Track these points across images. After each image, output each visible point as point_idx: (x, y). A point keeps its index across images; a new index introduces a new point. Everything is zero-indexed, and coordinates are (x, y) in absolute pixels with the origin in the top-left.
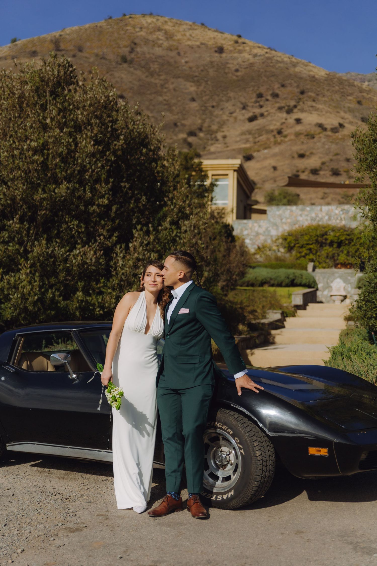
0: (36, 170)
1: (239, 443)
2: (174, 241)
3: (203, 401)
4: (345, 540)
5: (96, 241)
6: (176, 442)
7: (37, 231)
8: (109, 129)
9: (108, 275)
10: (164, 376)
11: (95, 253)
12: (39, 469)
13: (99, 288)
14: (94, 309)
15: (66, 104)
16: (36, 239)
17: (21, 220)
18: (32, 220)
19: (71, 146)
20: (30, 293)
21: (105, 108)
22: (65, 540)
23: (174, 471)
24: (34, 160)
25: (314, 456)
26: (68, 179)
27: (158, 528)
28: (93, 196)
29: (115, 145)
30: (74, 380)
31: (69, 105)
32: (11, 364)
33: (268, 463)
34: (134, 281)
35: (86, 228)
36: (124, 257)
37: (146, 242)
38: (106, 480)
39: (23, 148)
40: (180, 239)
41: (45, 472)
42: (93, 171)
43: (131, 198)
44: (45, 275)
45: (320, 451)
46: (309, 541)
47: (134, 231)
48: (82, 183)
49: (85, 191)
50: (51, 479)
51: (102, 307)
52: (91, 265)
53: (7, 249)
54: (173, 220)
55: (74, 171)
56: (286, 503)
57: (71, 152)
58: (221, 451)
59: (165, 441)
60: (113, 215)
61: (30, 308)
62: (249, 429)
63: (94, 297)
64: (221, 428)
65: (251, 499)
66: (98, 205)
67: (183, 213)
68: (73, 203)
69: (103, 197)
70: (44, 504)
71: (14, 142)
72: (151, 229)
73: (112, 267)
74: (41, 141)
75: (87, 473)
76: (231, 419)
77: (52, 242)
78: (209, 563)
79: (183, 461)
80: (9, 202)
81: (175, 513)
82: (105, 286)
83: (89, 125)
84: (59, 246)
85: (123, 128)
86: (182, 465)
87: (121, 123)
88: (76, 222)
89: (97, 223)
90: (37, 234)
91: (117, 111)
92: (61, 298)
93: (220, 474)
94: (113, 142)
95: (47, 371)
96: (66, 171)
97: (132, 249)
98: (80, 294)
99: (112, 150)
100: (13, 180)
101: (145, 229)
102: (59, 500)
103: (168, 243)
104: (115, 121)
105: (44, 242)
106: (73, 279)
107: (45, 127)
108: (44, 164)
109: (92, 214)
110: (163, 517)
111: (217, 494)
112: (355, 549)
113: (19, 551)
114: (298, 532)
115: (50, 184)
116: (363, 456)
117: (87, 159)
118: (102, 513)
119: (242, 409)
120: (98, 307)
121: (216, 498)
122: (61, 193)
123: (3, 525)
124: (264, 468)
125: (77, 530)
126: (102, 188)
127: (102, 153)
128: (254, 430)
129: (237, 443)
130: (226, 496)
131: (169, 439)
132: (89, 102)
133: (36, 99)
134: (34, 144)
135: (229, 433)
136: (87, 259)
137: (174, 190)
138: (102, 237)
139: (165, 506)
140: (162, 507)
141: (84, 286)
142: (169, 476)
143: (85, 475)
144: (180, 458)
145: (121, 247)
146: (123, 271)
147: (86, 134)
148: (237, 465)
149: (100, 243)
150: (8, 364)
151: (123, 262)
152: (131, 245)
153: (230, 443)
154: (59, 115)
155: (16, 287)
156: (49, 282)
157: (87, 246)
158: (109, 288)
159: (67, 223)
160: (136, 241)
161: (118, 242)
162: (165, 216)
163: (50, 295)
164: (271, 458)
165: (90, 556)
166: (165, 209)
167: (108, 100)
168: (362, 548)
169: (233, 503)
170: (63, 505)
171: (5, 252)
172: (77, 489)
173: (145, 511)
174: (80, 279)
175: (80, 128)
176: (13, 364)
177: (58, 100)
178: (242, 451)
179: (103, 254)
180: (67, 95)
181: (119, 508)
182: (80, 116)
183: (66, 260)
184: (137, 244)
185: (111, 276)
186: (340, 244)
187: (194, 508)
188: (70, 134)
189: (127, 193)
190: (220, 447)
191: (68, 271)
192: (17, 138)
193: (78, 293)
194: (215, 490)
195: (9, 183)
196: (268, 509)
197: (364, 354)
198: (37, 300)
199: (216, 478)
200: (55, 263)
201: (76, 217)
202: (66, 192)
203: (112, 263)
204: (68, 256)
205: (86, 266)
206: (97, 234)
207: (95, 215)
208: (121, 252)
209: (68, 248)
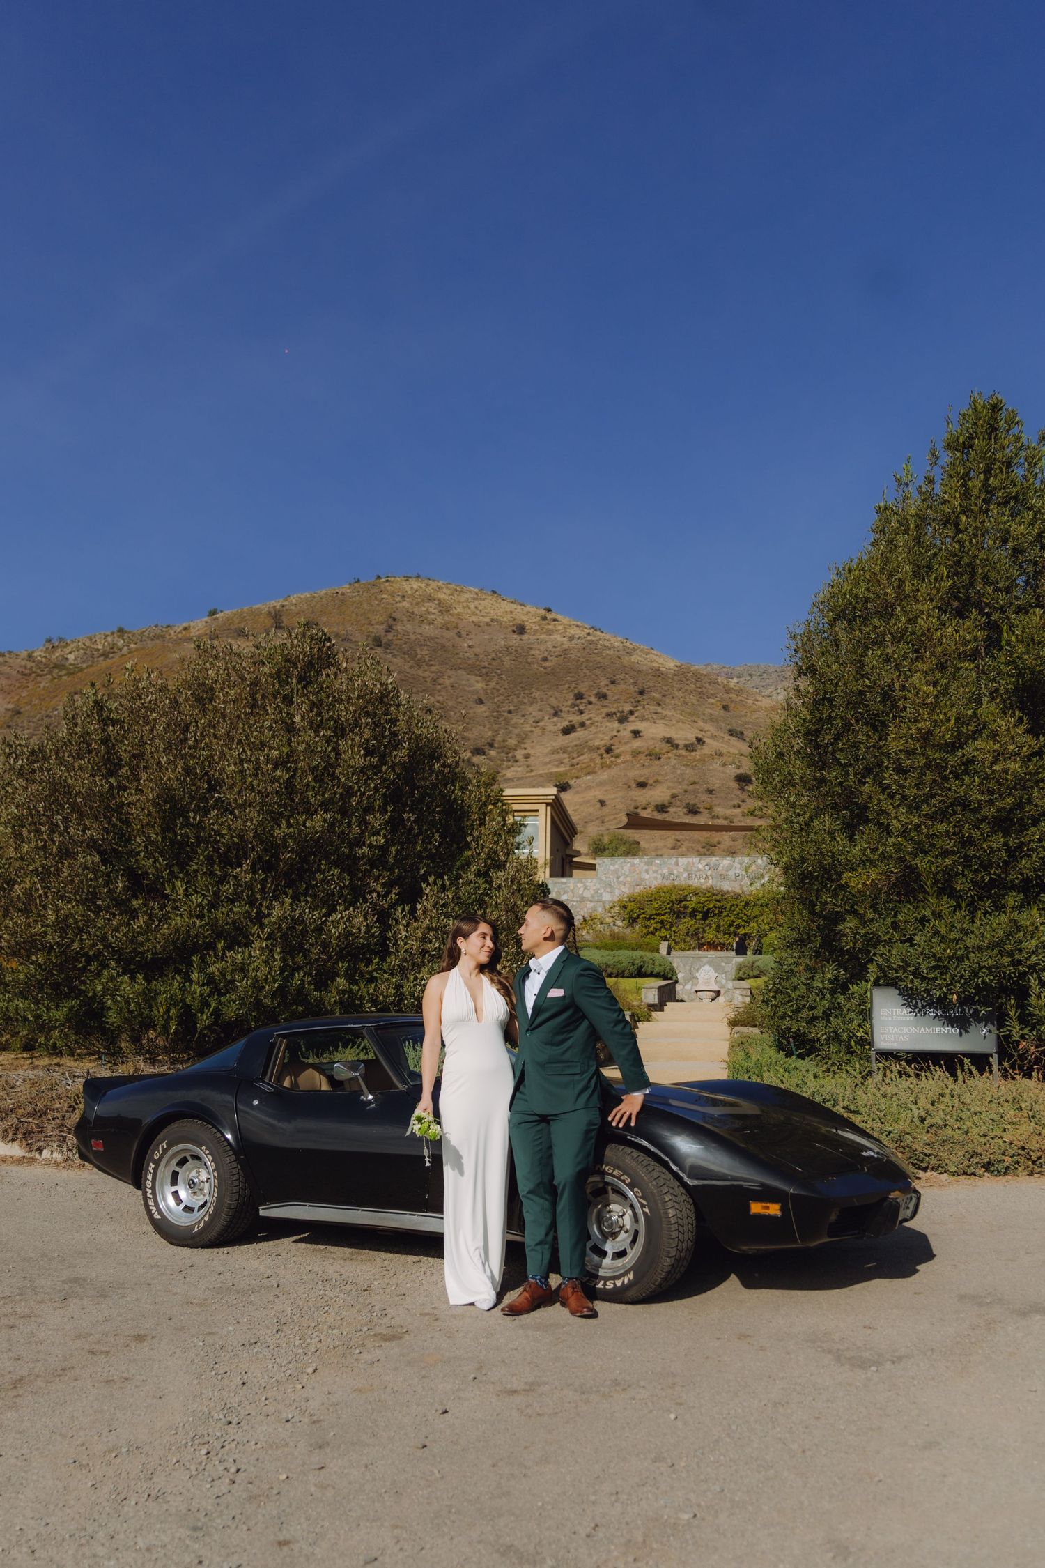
0: (277, 792)
1: (641, 1197)
2: (481, 903)
3: (587, 1132)
4: (819, 1347)
5: (365, 900)
6: (543, 1198)
7: (276, 886)
8: (387, 733)
9: (384, 953)
10: (521, 1093)
11: (365, 918)
12: (309, 1246)
13: (369, 973)
15: (323, 695)
16: (275, 898)
17: (254, 868)
18: (269, 867)
19: (329, 756)
20: (266, 979)
21: (381, 701)
22: (379, 1352)
23: (540, 1243)
24: (274, 777)
25: (758, 1217)
26: (325, 805)
27: (521, 1332)
28: (363, 832)
29: (396, 756)
30: (370, 1102)
31: (328, 697)
32: (267, 1080)
33: (686, 1228)
34: (423, 962)
35: (351, 880)
36: (408, 925)
37: (441, 902)
38: (420, 1261)
39: (258, 759)
40: (491, 898)
41: (319, 1250)
42: (363, 794)
43: (418, 835)
44: (289, 951)
45: (768, 1208)
46: (762, 1349)
47: (424, 886)
48: (344, 812)
49: (350, 824)
50: (332, 1261)
51: (374, 1001)
52: (358, 937)
53: (231, 910)
54: (479, 871)
55: (335, 793)
56: (709, 1293)
57: (330, 767)
58: (610, 1212)
59: (523, 1196)
60: (391, 860)
61: (267, 1001)
62: (655, 1174)
63: (362, 986)
64: (611, 1175)
65: (660, 1285)
66: (370, 846)
67: (493, 860)
68: (332, 843)
69: (377, 833)
70: (331, 1298)
71: (244, 751)
72: (448, 883)
73: (389, 940)
74: (286, 749)
75: (386, 1251)
76: (628, 1160)
77: (300, 901)
78: (617, 1385)
79: (553, 1226)
80: (235, 840)
81: (542, 1309)
82: (379, 968)
83: (356, 727)
84: (310, 908)
85: (405, 733)
86: (552, 1232)
87: (401, 724)
88: (337, 872)
89: (367, 873)
90: (275, 890)
91: (398, 706)
92: (313, 987)
93: (609, 1247)
94: (391, 753)
95: (320, 1091)
96: (324, 794)
97: (419, 913)
98: (341, 980)
99: (390, 764)
100: (242, 807)
101: (439, 882)
102: (353, 1292)
103: (472, 903)
104: (394, 722)
105: (288, 900)
106: (330, 957)
107: (290, 729)
108: (289, 784)
109: (360, 859)
110: (525, 1316)
111: (606, 1279)
112: (838, 1359)
113: (310, 1370)
114: (743, 1336)
115: (298, 814)
116: (833, 1217)
117: (355, 777)
118: (426, 1311)
119: (645, 1143)
120: (368, 1001)
121: (605, 1284)
122: (314, 827)
123: (274, 1331)
124: (680, 1235)
125: (394, 1337)
126: (376, 820)
127: (376, 769)
128: (663, 1176)
129: (637, 1197)
130: (621, 1281)
131: (530, 1192)
132: (356, 693)
133: (277, 686)
134: (276, 753)
135: (624, 1181)
136: (353, 927)
137: (480, 825)
138: (374, 895)
139: (527, 1299)
140: (521, 1299)
141: (346, 971)
142: (532, 1250)
143: (383, 1255)
144: (548, 1222)
145: (403, 910)
146: (407, 947)
147: (353, 740)
148: (636, 1233)
149: (371, 903)
150: (262, 1080)
151: (407, 932)
152: (419, 906)
153: (625, 1197)
154: (312, 711)
155: (243, 969)
156: (294, 963)
157: (351, 909)
158: (384, 972)
159: (323, 872)
160: (426, 900)
161: (400, 902)
162: (466, 865)
164: (690, 1221)
165: (424, 1377)
166: (470, 853)
167: (385, 689)
168: (849, 1359)
169: (632, 1293)
170: (361, 1299)
171: (228, 915)
172: (377, 1277)
173: (495, 1306)
174: (341, 957)
175: (343, 729)
176: (270, 1080)
177: (310, 689)
178: (646, 1210)
179: (377, 921)
180: (324, 681)
181: (452, 1303)
182: (343, 712)
183: (319, 930)
184: (428, 905)
185: (389, 954)
186: (706, 915)
187: (572, 1301)
188: (329, 741)
189: (411, 829)
190: (608, 1205)
191: (325, 946)
192: (249, 745)
193: (338, 979)
194: (602, 1273)
195: (236, 812)
196: (684, 1301)
197: (782, 1070)
198: (278, 988)
199: (603, 1254)
200: (304, 933)
201: (336, 864)
202: (322, 826)
203: (390, 934)
204: (324, 923)
205: (351, 938)
206: (367, 890)
207: (364, 861)
208: (404, 917)
209: (324, 911)
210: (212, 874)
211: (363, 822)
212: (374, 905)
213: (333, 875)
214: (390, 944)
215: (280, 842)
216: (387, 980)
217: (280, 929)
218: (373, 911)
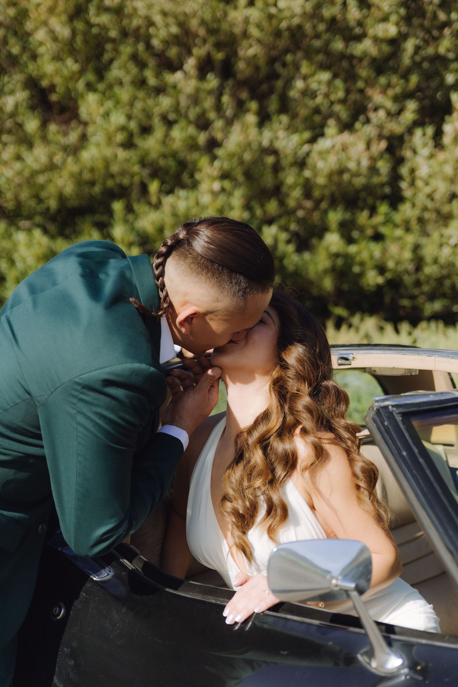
5: (368, 121)
7: (236, 98)
9: (395, 198)
11: (368, 146)
13: (375, 227)
14: (363, 273)
16: (234, 116)
17: (202, 70)
28: (364, 16)
35: (348, 92)
36: (431, 156)
44: (256, 195)
49: (345, 4)
51: (381, 269)
52: (358, 174)
60: (406, 62)
63: (363, 246)
66: (376, 40)
69: (385, 19)
73: (403, 179)
77: (270, 121)
80: (174, 30)
82: (388, 221)
88: (325, 76)
89: (370, 81)
90: (234, 106)
92: (291, 248)
97: (447, 140)
98: (332, 238)
109: (361, 60)
122: (290, 8)
138: (382, 114)
145: (424, 135)
146: (429, 189)
149: (376, 125)
151: (430, 167)
152: (447, 128)
156: (264, 212)
157: (347, 133)
158: (396, 226)
161: (418, 123)
171: (164, 144)
174: (334, 205)
179: (386, 150)
183: (301, 164)
185: (403, 199)
189: (434, 15)
193: (329, 236)
200: (276, 168)
201: (323, 67)
202: (303, 7)
203: (404, 171)
204: (308, 154)
205: (346, 177)
206: (370, 106)
207: (365, 63)
208: (425, 145)
209: (307, 135)
210: (141, 83)
212: (381, 127)
213: (320, 83)
214: (404, 185)
215: (237, 30)
216: (399, 239)
217: (241, 162)
218: (380, 137)
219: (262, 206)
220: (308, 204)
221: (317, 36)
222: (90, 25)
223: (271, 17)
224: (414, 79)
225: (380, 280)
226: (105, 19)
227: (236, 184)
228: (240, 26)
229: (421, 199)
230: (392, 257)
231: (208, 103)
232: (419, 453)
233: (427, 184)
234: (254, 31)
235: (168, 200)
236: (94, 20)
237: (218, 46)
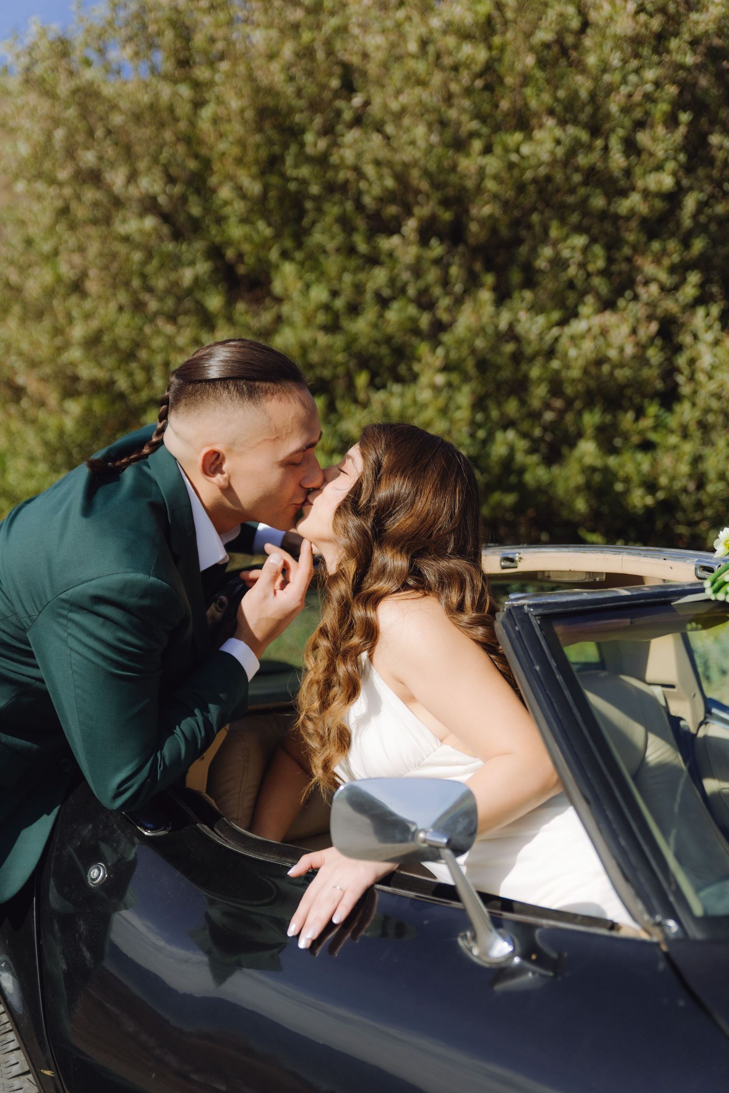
5: (636, 298)
9: (670, 396)
11: (634, 331)
13: (641, 433)
14: (627, 492)
16: (465, 292)
17: (425, 235)
18: (453, 235)
24: (460, 61)
28: (632, 164)
35: (610, 260)
36: (717, 343)
42: (632, 92)
44: (490, 392)
48: (596, 128)
49: (606, 149)
51: (651, 486)
52: (621, 365)
55: (577, 90)
60: (687, 222)
63: (628, 457)
66: (646, 194)
68: (571, 188)
69: (659, 168)
73: (680, 372)
77: (511, 299)
80: (390, 185)
82: (659, 425)
84: (529, 310)
88: (580, 241)
89: (639, 247)
92: (534, 459)
98: (587, 447)
99: (686, 37)
100: (398, 116)
105: (488, 298)
106: (570, 404)
109: (628, 218)
115: (507, 131)
120: (640, 485)
122: (536, 156)
126: (658, 143)
127: (660, 41)
138: (654, 288)
145: (707, 315)
146: (714, 384)
149: (646, 303)
151: (715, 355)
157: (608, 312)
158: (672, 432)
159: (553, 243)
161: (700, 301)
163: (499, 449)
171: (376, 327)
174: (590, 404)
179: (658, 335)
185: (680, 398)
191: (556, 383)
193: (582, 444)
200: (517, 358)
201: (579, 229)
202: (552, 153)
203: (681, 361)
204: (556, 340)
205: (606, 368)
206: (639, 278)
207: (634, 224)
208: (709, 327)
209: (556, 315)
210: (350, 250)
211: (631, 147)
212: (652, 305)
213: (573, 249)
214: (681, 379)
215: (470, 184)
216: (675, 447)
217: (473, 351)
218: (650, 318)
219: (499, 405)
220: (558, 403)
221: (572, 191)
222: (286, 179)
223: (511, 166)
224: (698, 245)
225: (649, 501)
226: (305, 171)
227: (466, 378)
228: (474, 177)
229: (702, 398)
230: (665, 472)
231: (432, 275)
232: (558, 667)
233: (710, 377)
234: (490, 185)
235: (378, 397)
236: (291, 172)
237: (446, 203)
